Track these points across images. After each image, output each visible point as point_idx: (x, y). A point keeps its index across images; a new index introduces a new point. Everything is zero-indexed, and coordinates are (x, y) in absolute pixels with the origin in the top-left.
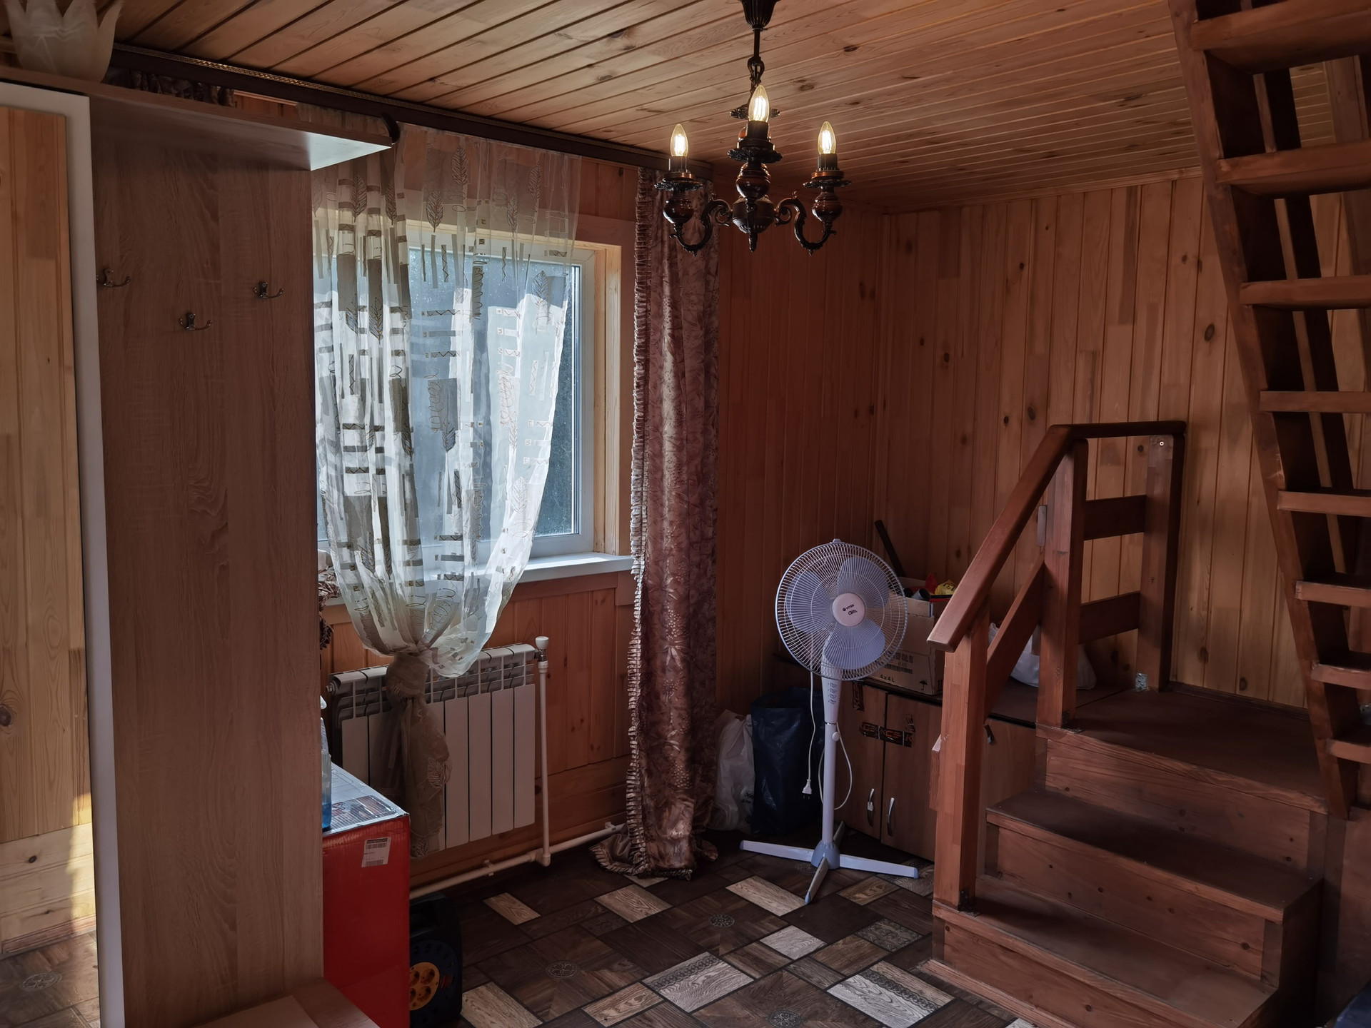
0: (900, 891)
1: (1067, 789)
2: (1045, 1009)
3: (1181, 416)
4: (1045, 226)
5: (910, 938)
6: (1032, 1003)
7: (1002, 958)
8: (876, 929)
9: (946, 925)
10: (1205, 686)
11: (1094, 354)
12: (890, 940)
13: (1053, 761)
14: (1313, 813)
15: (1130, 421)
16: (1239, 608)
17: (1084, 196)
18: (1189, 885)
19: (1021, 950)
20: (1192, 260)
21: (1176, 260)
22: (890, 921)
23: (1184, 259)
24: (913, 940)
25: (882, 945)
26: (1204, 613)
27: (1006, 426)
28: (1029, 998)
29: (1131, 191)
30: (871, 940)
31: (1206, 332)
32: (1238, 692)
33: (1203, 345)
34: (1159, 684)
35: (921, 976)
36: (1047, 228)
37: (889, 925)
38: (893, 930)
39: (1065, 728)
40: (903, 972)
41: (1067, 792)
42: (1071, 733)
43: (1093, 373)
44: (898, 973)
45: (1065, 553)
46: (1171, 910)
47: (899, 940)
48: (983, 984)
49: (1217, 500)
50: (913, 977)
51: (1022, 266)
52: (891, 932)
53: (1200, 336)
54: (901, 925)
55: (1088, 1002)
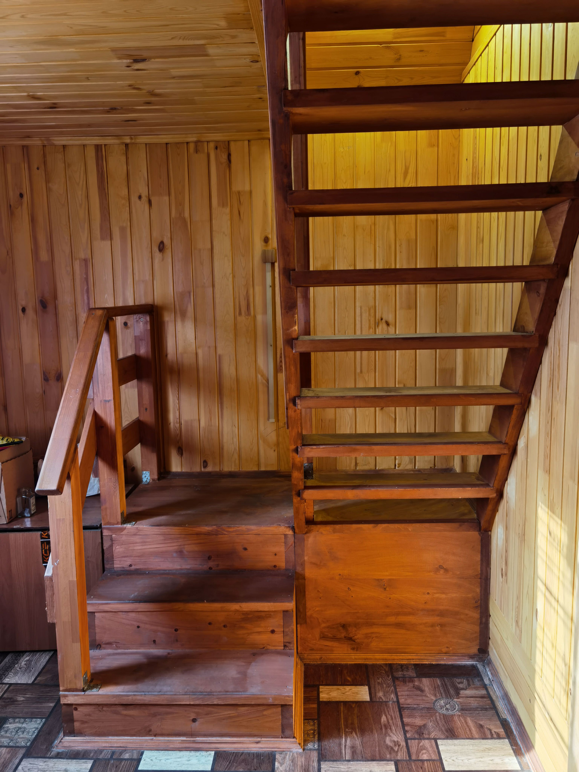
0: (11, 688)
1: (131, 566)
2: (162, 735)
3: (150, 301)
4: (36, 167)
5: (36, 726)
6: (152, 735)
7: (125, 712)
8: (6, 732)
9: (74, 706)
10: (183, 471)
11: (86, 260)
12: (22, 736)
13: (118, 549)
14: (286, 535)
15: (116, 306)
16: (198, 419)
17: (64, 148)
18: (235, 606)
19: (139, 701)
20: (144, 199)
21: (134, 198)
22: (14, 718)
23: (140, 197)
24: (40, 727)
25: (18, 745)
26: (178, 425)
27: (24, 314)
28: (148, 732)
29: (98, 148)
30: (6, 744)
31: (159, 247)
32: (203, 470)
33: (158, 255)
34: (158, 476)
35: (59, 756)
36: (38, 169)
37: (14, 723)
38: (20, 725)
39: (124, 524)
40: (45, 760)
41: (131, 568)
42: (128, 526)
43: (87, 274)
44: (41, 764)
45: (109, 401)
46: (225, 626)
47: (28, 732)
48: (110, 738)
49: (178, 353)
50: (54, 760)
51: (21, 195)
52: (20, 728)
53: (156, 249)
54: (25, 718)
55: (193, 716)
